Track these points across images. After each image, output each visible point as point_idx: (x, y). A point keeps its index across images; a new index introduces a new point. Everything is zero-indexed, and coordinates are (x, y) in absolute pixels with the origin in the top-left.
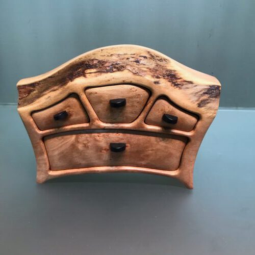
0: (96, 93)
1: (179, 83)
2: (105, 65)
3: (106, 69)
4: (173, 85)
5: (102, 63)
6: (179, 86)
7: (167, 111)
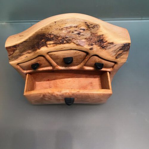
0: (55, 55)
1: (105, 45)
2: (59, 39)
3: (60, 42)
4: (101, 48)
5: (57, 37)
6: (105, 48)
7: (97, 61)
